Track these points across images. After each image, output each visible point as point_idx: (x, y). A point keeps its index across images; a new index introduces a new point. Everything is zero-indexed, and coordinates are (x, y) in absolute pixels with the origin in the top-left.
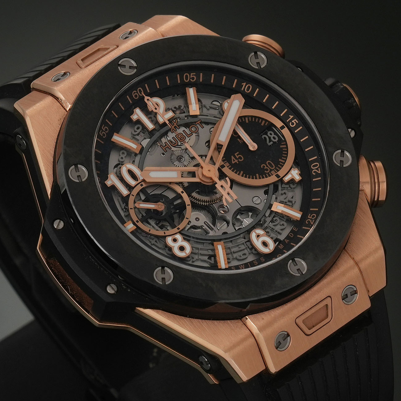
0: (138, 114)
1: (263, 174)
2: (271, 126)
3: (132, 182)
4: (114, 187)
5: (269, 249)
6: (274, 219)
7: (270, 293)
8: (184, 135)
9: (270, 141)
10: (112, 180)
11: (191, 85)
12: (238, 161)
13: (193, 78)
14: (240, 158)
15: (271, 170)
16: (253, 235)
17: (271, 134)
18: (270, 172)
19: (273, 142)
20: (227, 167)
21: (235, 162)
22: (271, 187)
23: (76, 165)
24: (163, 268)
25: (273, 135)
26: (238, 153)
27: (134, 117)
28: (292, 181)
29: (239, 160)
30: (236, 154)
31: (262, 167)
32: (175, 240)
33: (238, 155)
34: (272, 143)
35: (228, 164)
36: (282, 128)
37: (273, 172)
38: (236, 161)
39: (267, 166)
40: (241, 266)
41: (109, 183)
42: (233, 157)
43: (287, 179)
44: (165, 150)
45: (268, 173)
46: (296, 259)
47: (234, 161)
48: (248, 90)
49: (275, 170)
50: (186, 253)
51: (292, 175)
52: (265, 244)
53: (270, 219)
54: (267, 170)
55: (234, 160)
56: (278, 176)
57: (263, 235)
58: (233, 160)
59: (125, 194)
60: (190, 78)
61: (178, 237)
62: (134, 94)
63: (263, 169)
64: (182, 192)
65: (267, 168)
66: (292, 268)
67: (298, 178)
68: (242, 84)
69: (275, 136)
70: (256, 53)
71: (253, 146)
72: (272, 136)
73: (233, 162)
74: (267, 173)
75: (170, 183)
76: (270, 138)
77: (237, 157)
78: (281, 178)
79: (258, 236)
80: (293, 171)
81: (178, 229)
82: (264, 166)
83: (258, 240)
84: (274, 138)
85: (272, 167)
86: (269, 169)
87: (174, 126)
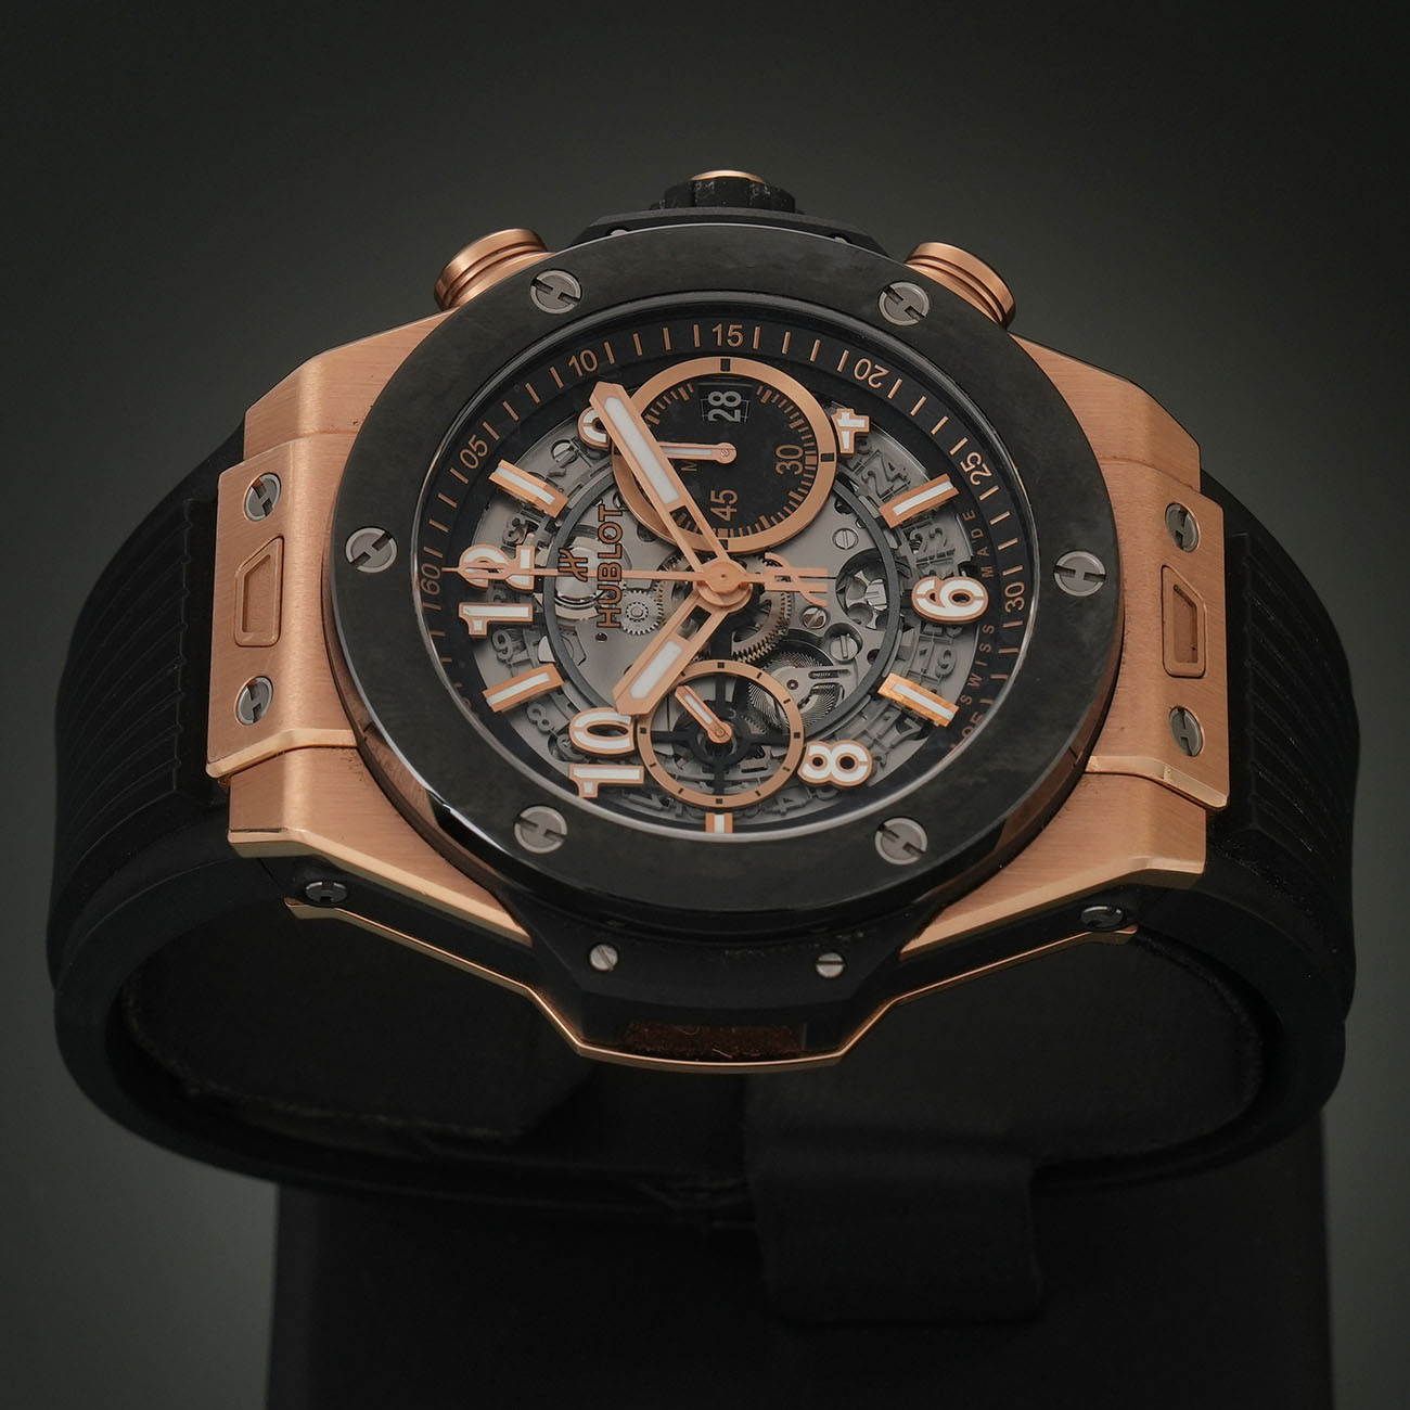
0: (477, 617)
1: (799, 483)
2: (703, 385)
3: (623, 744)
4: (606, 789)
5: (979, 598)
6: (912, 537)
8: (609, 561)
9: (731, 411)
10: (587, 778)
11: (490, 465)
12: (733, 506)
13: (480, 448)
14: (728, 497)
15: (802, 460)
16: (924, 605)
17: (717, 399)
18: (804, 465)
19: (737, 408)
20: (729, 536)
21: (728, 514)
22: (842, 490)
23: (520, 820)
24: (882, 828)
25: (723, 397)
26: (713, 493)
27: (478, 628)
28: (860, 439)
29: (731, 502)
30: (713, 499)
31: (781, 472)
32: (818, 762)
33: (717, 497)
34: (737, 412)
35: (726, 532)
36: (725, 365)
37: (810, 460)
38: (728, 510)
39: (787, 461)
40: (971, 679)
41: (588, 789)
42: (718, 511)
43: (847, 445)
44: (614, 625)
45: (805, 471)
46: (1060, 564)
47: (727, 514)
48: (590, 364)
49: (807, 453)
50: (863, 763)
51: (845, 429)
52: (960, 598)
53: (906, 546)
54: (795, 468)
55: (724, 513)
56: (827, 458)
57: (938, 588)
58: (723, 516)
59: (637, 778)
60: (476, 454)
61: (815, 749)
62: (427, 588)
63: (789, 473)
64: (721, 665)
65: (790, 464)
66: (1074, 587)
67: (862, 423)
68: (571, 363)
69: (727, 394)
70: (535, 282)
71: (724, 453)
72: (723, 401)
73: (728, 518)
74: (802, 473)
75: (682, 674)
76: (722, 407)
77: (722, 501)
78: (835, 455)
79: (932, 597)
80: (839, 421)
81: (797, 735)
82: (782, 467)
83: (941, 605)
84: (731, 399)
85: (797, 452)
86: (798, 463)
87: (573, 564)
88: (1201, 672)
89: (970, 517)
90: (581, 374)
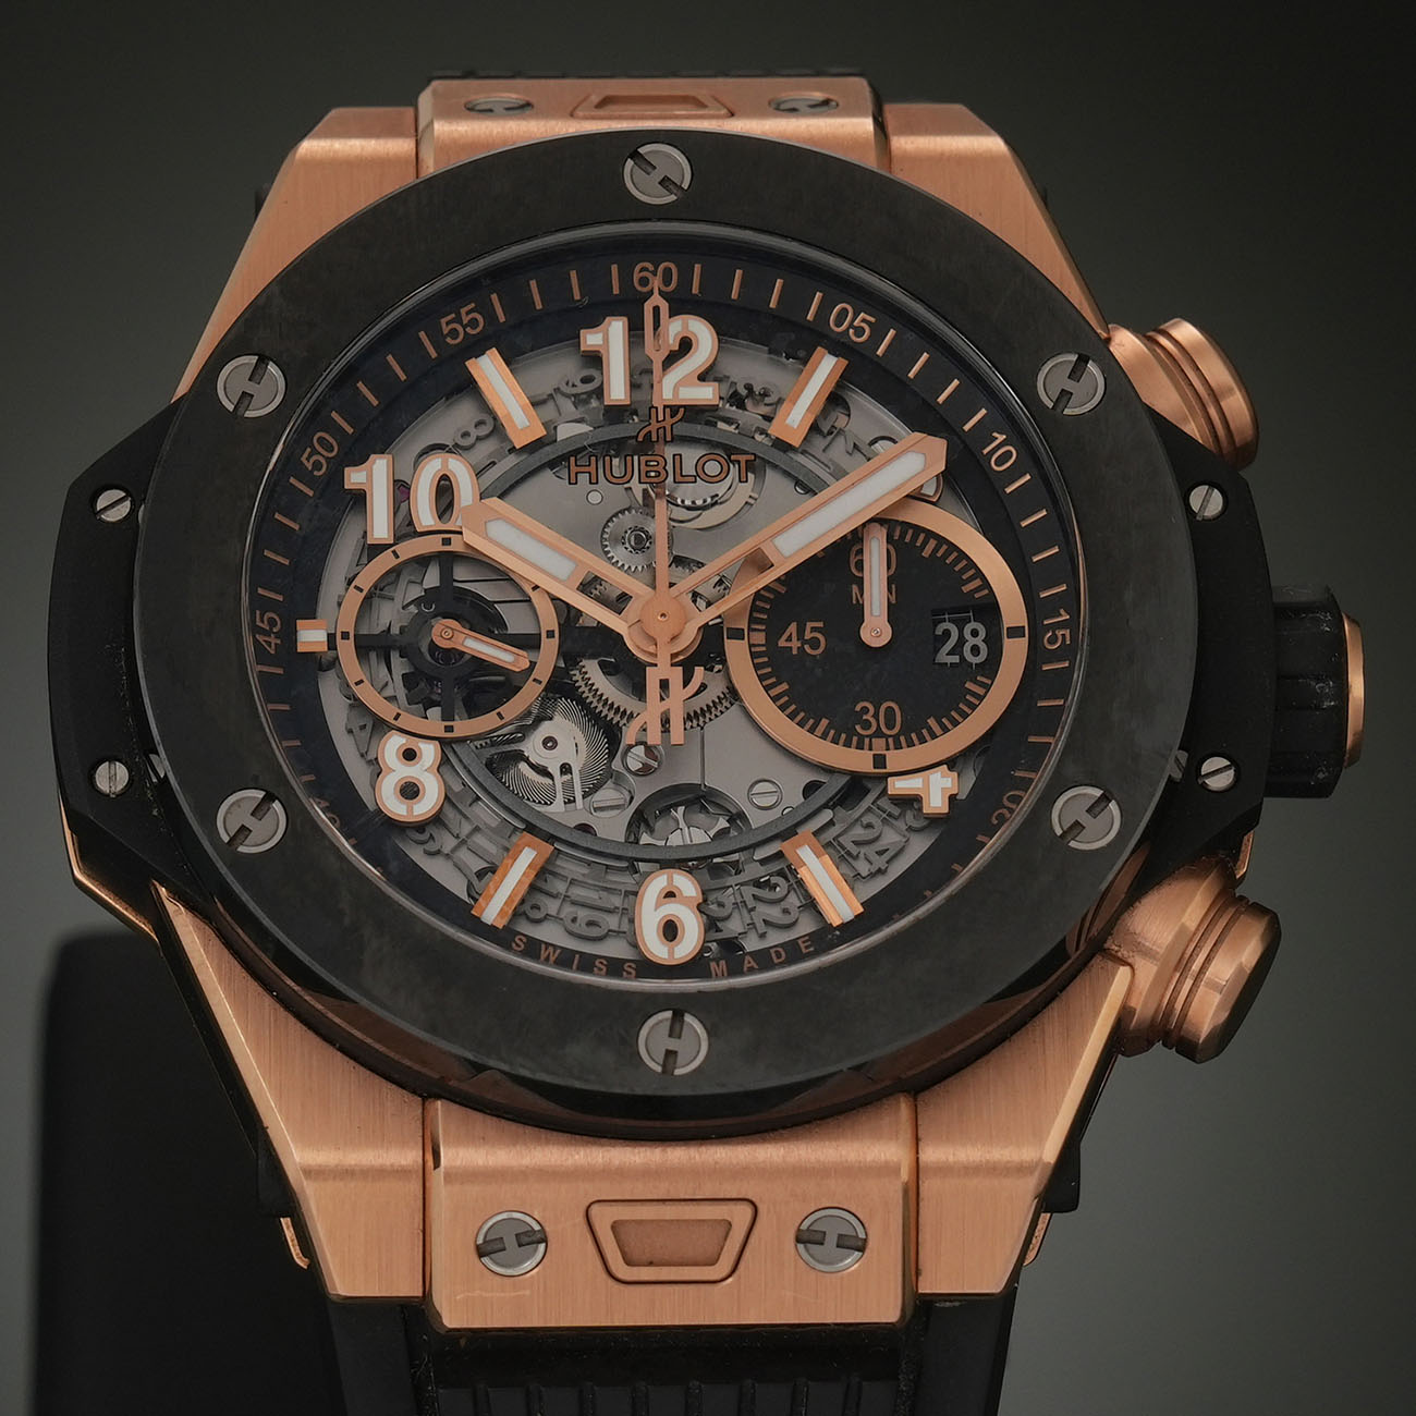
0: (610, 337)
1: (846, 731)
2: (988, 610)
3: (425, 516)
4: (359, 499)
5: (671, 953)
6: (774, 880)
7: (523, 1066)
8: (670, 468)
9: (957, 649)
10: (374, 476)
12: (801, 649)
13: (859, 332)
14: (814, 643)
15: (879, 734)
16: (657, 884)
17: (975, 633)
18: (870, 737)
19: (963, 659)
20: (750, 645)
21: (788, 644)
22: (834, 785)
23: (263, 360)
24: (270, 798)
25: (979, 641)
26: (820, 624)
27: (591, 339)
28: (911, 802)
29: (806, 647)
30: (809, 625)
31: (858, 708)
32: (409, 755)
33: (814, 629)
34: (956, 659)
35: (759, 638)
36: (1015, 632)
37: (879, 743)
38: (795, 644)
39: (876, 715)
40: (551, 949)
41: (354, 477)
42: (793, 628)
43: (899, 786)
44: (573, 476)
45: (861, 738)
46: (688, 1018)
47: (790, 640)
48: (999, 462)
49: (890, 740)
50: (410, 810)
51: (927, 784)
52: (670, 930)
53: (760, 871)
54: (867, 725)
55: (789, 639)
56: (880, 761)
57: (686, 901)
58: (785, 637)
59: (375, 536)
60: (851, 325)
62: (640, 272)
63: (858, 717)
64: (550, 634)
65: (872, 720)
66: (653, 1037)
67: (936, 803)
68: (995, 434)
69: (983, 648)
70: (1083, 360)
71: (876, 629)
72: (971, 641)
73: (782, 643)
74: (858, 734)
75: (536, 587)
76: (961, 641)
77: (808, 635)
78: (884, 771)
79: (670, 895)
80: (939, 774)
81: (449, 729)
82: (866, 710)
83: (657, 906)
84: (975, 650)
85: (890, 726)
86: (874, 728)
87: (659, 425)
88: (620, 1275)
89: (802, 946)
90: (985, 452)
